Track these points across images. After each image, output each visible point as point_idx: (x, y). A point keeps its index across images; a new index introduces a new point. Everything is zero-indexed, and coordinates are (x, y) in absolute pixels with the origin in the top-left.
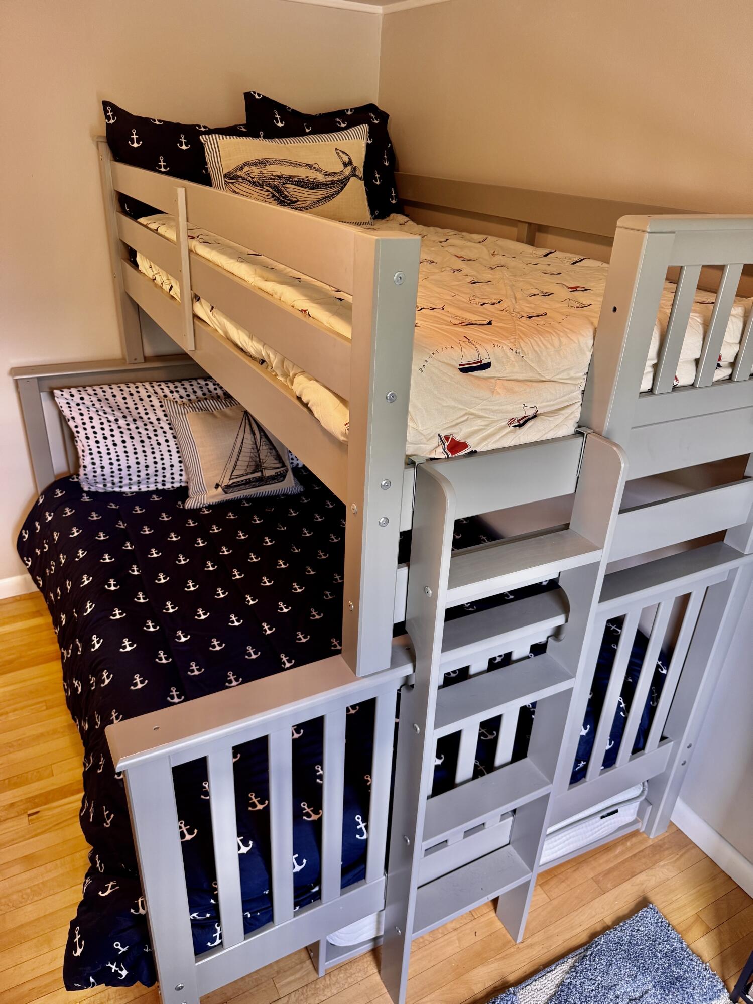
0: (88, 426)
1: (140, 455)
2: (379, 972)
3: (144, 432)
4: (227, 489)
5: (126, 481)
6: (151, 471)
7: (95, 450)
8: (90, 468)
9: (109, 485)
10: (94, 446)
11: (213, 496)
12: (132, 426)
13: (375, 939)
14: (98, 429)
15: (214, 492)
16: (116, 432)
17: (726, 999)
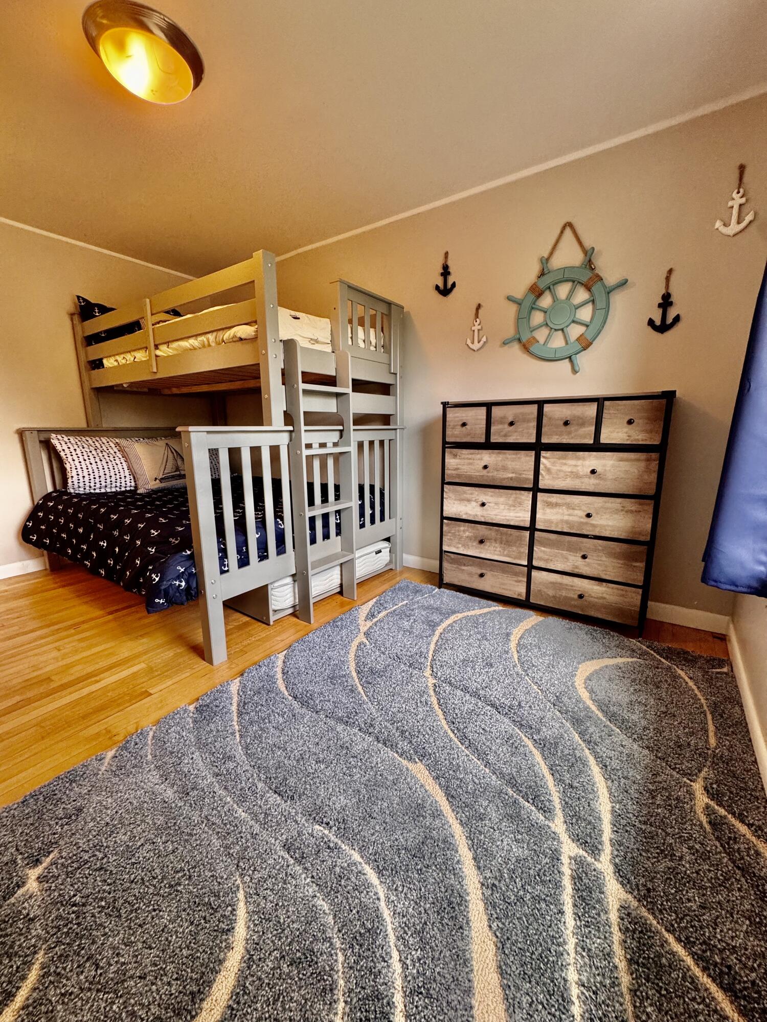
0: (74, 453)
1: (106, 470)
3: (108, 458)
4: (161, 480)
5: (98, 485)
6: (113, 479)
7: (79, 467)
8: (75, 478)
11: (154, 485)
12: (101, 455)
14: (80, 455)
15: (154, 482)
16: (91, 457)
17: (437, 590)
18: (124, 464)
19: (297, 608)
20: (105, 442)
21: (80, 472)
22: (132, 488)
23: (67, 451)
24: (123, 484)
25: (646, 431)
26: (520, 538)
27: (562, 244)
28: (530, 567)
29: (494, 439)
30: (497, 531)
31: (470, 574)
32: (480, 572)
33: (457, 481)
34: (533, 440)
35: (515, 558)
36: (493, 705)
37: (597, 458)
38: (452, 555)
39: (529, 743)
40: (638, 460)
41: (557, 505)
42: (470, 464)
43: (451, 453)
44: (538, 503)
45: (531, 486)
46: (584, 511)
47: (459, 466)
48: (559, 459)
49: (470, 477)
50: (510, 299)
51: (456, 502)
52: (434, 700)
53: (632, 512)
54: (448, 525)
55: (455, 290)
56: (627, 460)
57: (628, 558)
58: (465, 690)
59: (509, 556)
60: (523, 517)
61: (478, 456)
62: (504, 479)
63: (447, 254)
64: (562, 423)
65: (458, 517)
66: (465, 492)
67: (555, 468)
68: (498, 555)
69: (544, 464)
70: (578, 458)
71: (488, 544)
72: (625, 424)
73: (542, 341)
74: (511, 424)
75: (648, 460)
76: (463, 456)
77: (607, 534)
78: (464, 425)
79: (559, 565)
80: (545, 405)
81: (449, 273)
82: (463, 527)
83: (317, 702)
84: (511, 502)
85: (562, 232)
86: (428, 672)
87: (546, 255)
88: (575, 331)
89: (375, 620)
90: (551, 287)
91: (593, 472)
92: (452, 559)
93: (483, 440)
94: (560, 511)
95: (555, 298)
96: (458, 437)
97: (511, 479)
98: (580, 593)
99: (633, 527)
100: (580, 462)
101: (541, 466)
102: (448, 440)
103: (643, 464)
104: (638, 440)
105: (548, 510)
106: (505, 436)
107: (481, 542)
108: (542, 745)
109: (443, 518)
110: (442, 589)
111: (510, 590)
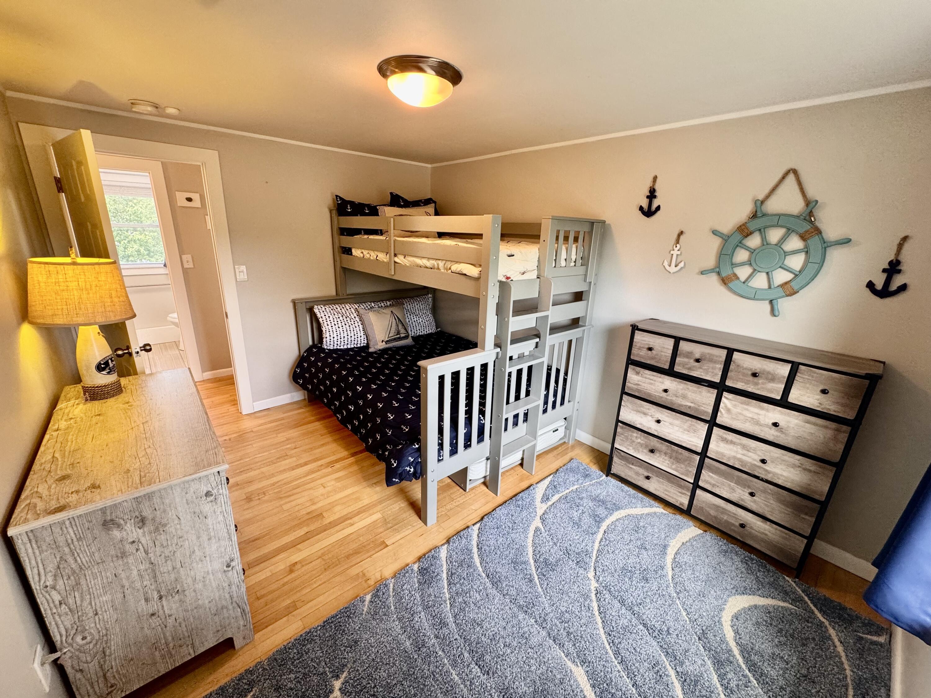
0: (328, 320)
1: (349, 332)
2: (488, 488)
3: (350, 322)
4: (387, 342)
5: (342, 343)
6: (353, 339)
7: (331, 330)
8: (328, 337)
9: (336, 345)
10: (330, 328)
11: (382, 346)
12: (345, 320)
13: (485, 477)
14: (332, 321)
15: (381, 344)
16: (339, 322)
17: (604, 476)
18: (361, 326)
19: (488, 478)
20: (348, 308)
21: (332, 334)
22: (365, 345)
23: (324, 318)
24: (359, 342)
25: (843, 405)
26: (690, 460)
27: (780, 191)
28: (696, 485)
29: (677, 369)
30: (668, 446)
31: (637, 474)
32: (646, 474)
33: (637, 394)
34: (717, 380)
35: (682, 474)
36: (645, 625)
37: (782, 413)
38: (622, 453)
39: (672, 673)
40: (826, 427)
41: (732, 442)
42: (651, 384)
43: (634, 369)
44: (713, 435)
45: (708, 418)
46: (759, 455)
47: (639, 383)
48: (742, 403)
49: (649, 395)
50: (715, 232)
51: (633, 412)
52: (595, 605)
53: (810, 471)
54: (622, 428)
55: (659, 213)
56: (815, 424)
57: (797, 510)
58: (622, 602)
59: (676, 470)
60: (698, 444)
61: (660, 380)
62: (682, 406)
63: (655, 178)
64: (750, 373)
65: (632, 424)
66: (642, 406)
67: (735, 410)
68: (665, 466)
69: (724, 403)
70: (762, 409)
71: (658, 455)
72: (819, 392)
73: (743, 278)
74: (698, 361)
75: (837, 430)
76: (645, 376)
77: (780, 482)
78: (650, 349)
79: (725, 493)
80: (735, 353)
81: (655, 197)
82: (635, 434)
83: (504, 586)
84: (685, 427)
85: (784, 178)
86: (591, 574)
87: (761, 197)
88: (781, 277)
89: (550, 503)
90: (762, 230)
91: (775, 425)
92: (622, 456)
93: (667, 367)
94: (735, 448)
95: (764, 239)
96: (642, 358)
97: (690, 407)
98: (742, 522)
99: (809, 485)
100: (762, 412)
101: (722, 404)
102: (632, 357)
103: (829, 433)
104: (829, 409)
105: (722, 445)
106: (690, 369)
107: (652, 451)
108: (683, 678)
109: (618, 421)
110: (609, 478)
111: (673, 498)
